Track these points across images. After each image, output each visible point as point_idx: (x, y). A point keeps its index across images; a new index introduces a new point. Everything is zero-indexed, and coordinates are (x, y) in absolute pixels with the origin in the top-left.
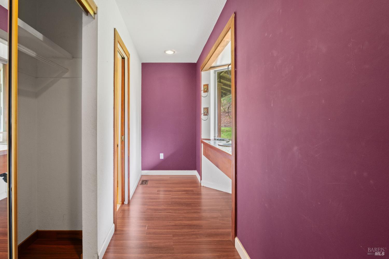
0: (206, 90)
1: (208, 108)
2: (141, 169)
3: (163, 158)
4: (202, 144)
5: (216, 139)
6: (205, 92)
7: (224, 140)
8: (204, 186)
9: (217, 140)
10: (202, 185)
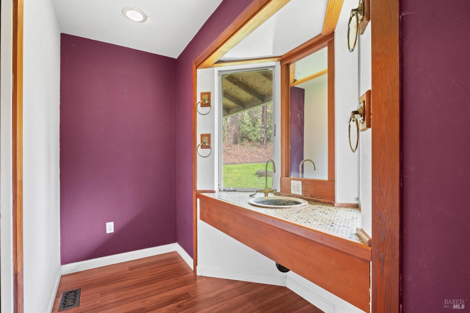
0: (207, 102)
1: (210, 134)
2: (60, 263)
3: (112, 231)
4: (198, 200)
5: (222, 189)
6: (203, 105)
7: (236, 191)
8: (202, 276)
9: (224, 190)
10: (198, 274)
